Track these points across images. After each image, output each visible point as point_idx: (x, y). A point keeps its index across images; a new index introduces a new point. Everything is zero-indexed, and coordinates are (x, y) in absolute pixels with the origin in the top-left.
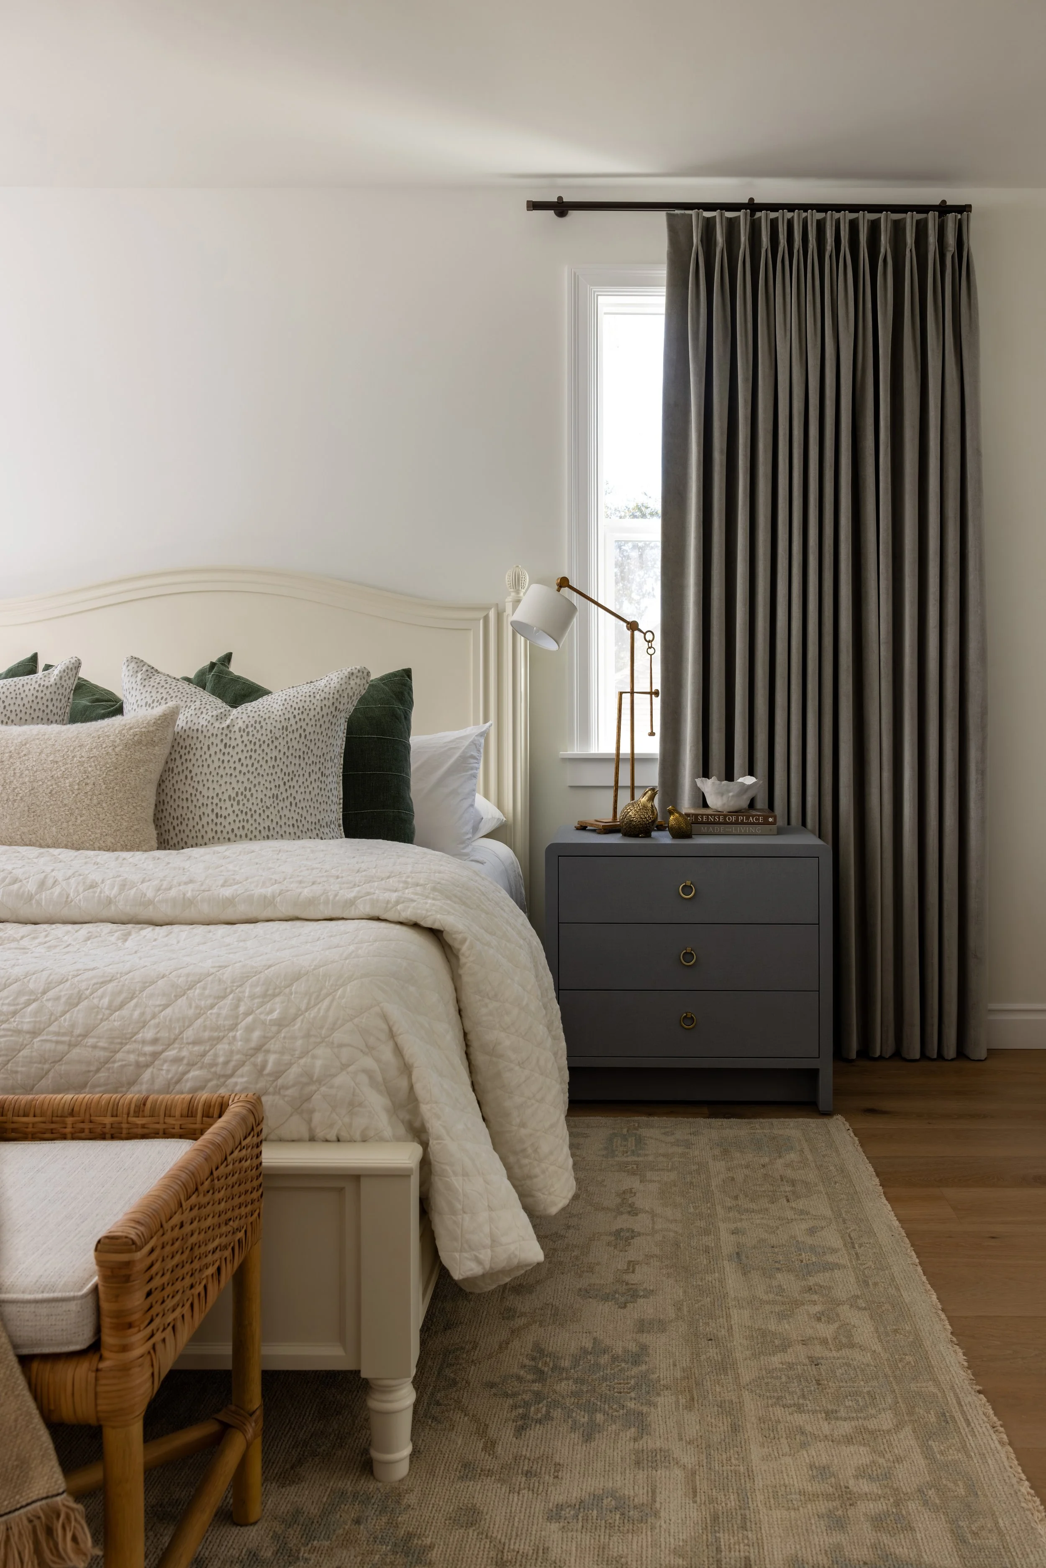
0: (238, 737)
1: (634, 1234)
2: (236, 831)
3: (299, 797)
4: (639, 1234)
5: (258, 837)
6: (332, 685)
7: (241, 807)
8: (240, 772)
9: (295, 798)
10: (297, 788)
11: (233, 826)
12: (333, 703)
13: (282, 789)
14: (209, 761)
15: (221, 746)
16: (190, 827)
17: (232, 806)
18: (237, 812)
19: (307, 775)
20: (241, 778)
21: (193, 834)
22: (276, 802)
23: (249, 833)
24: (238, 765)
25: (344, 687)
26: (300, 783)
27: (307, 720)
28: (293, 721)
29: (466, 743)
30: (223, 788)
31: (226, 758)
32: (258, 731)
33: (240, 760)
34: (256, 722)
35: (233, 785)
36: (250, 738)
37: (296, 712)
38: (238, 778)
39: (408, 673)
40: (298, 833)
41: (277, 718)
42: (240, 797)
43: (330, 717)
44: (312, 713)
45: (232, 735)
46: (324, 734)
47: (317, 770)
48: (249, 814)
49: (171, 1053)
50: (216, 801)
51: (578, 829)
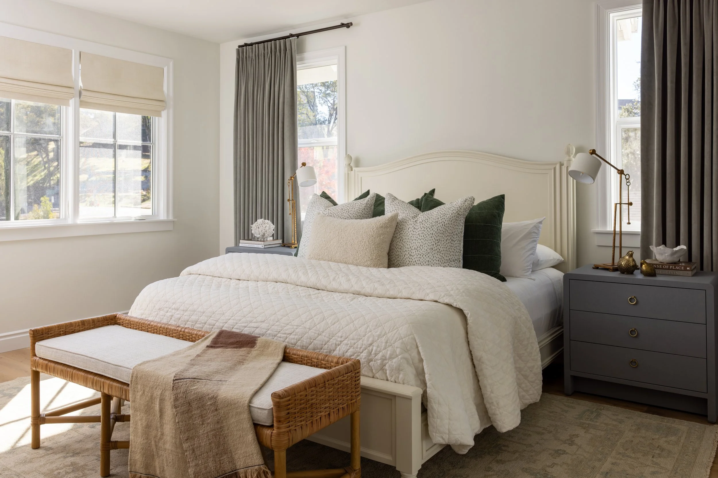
0: (419, 225)
1: (565, 452)
2: (416, 261)
3: (441, 249)
4: (567, 453)
5: (424, 265)
6: (458, 204)
7: (419, 252)
8: (419, 239)
9: (440, 250)
10: (441, 246)
11: (416, 259)
12: (457, 212)
13: (435, 246)
14: (408, 234)
15: (413, 229)
16: (401, 259)
17: (415, 252)
18: (417, 254)
19: (445, 241)
20: (419, 241)
21: (402, 262)
22: (432, 251)
23: (421, 263)
24: (418, 236)
25: (462, 205)
26: (442, 244)
27: (446, 219)
28: (440, 219)
29: (532, 226)
30: (413, 245)
31: (414, 233)
32: (426, 223)
33: (419, 234)
34: (426, 219)
35: (416, 244)
36: (423, 225)
37: (442, 216)
38: (418, 241)
39: (503, 197)
40: (440, 264)
41: (434, 218)
42: (418, 249)
43: (455, 217)
44: (448, 216)
45: (417, 224)
46: (453, 224)
47: (450, 239)
48: (421, 255)
49: (345, 342)
50: (410, 249)
51: (594, 268)
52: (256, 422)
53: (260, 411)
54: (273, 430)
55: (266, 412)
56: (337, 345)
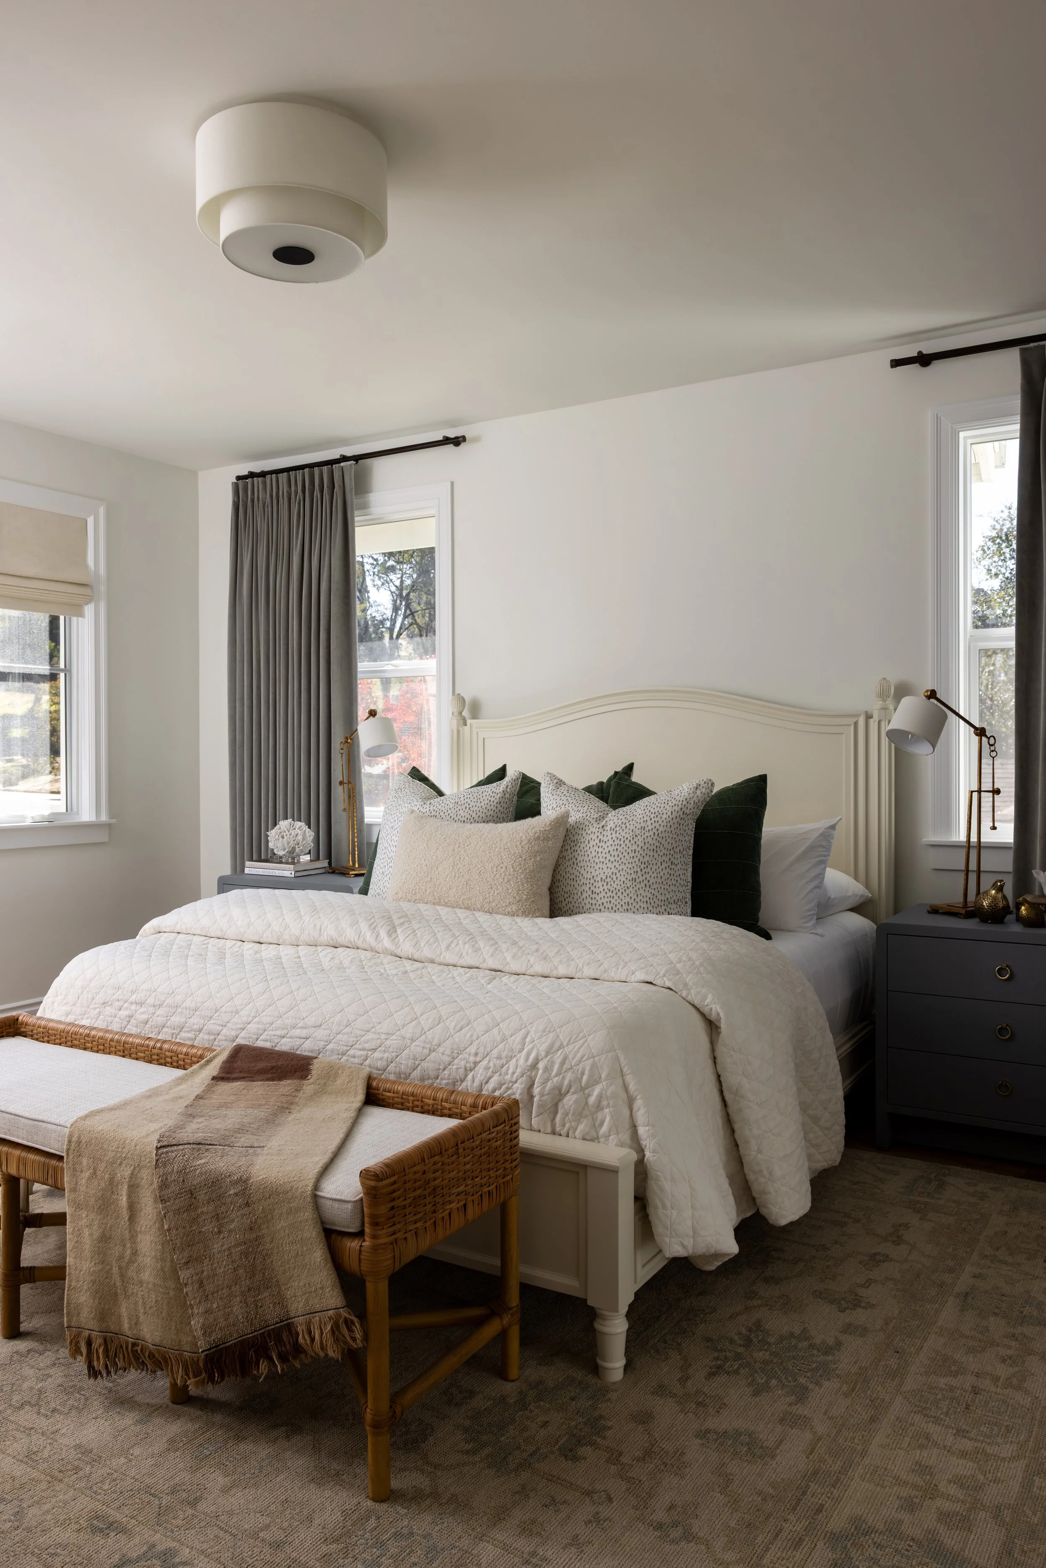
0: (609, 835)
1: (887, 1258)
2: (605, 904)
3: (652, 881)
4: (891, 1260)
5: (620, 910)
6: (683, 795)
7: (609, 886)
8: (609, 860)
9: (649, 881)
10: (651, 873)
11: (603, 900)
12: (681, 809)
13: (640, 874)
14: (589, 852)
15: (597, 841)
16: (575, 900)
17: (603, 885)
18: (606, 890)
19: (659, 864)
20: (609, 865)
21: (577, 905)
22: (634, 884)
23: (614, 907)
24: (608, 856)
25: (691, 796)
26: (653, 870)
27: (660, 822)
28: (649, 823)
29: (816, 835)
30: (597, 873)
31: (600, 850)
32: (623, 830)
33: (609, 851)
34: (622, 823)
35: (604, 870)
36: (617, 835)
37: (652, 816)
38: (608, 865)
39: (763, 779)
40: (651, 908)
41: (638, 820)
42: (609, 880)
43: (678, 819)
44: (664, 816)
45: (604, 833)
46: (673, 832)
47: (668, 860)
48: (614, 892)
50: (592, 881)
51: (929, 912)
52: (328, 1226)
53: (336, 1205)
54: (364, 1240)
55: (349, 1206)
56: (467, 1071)
